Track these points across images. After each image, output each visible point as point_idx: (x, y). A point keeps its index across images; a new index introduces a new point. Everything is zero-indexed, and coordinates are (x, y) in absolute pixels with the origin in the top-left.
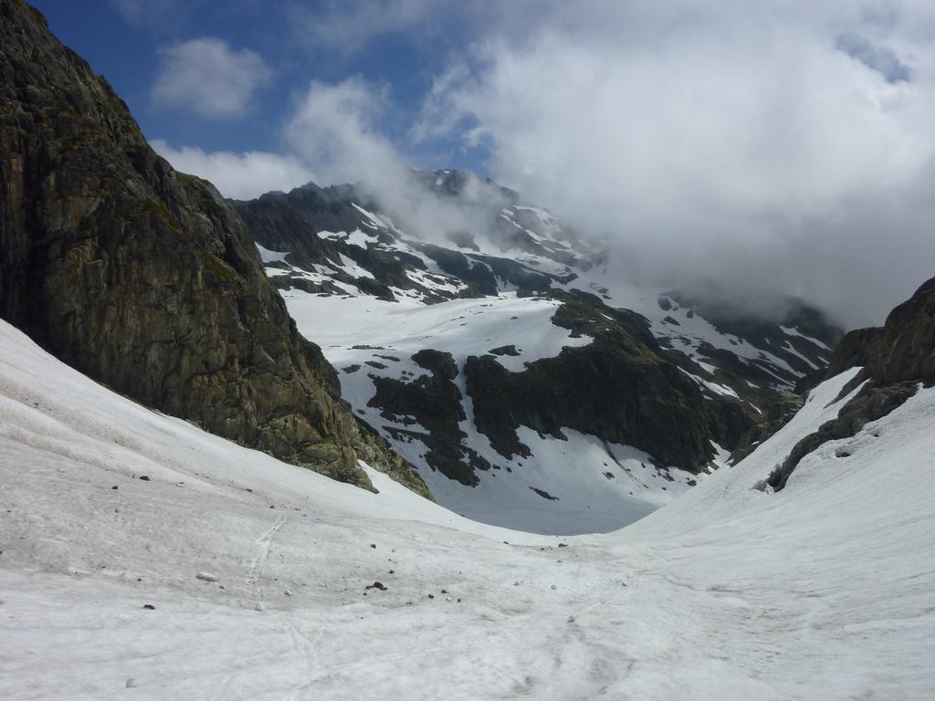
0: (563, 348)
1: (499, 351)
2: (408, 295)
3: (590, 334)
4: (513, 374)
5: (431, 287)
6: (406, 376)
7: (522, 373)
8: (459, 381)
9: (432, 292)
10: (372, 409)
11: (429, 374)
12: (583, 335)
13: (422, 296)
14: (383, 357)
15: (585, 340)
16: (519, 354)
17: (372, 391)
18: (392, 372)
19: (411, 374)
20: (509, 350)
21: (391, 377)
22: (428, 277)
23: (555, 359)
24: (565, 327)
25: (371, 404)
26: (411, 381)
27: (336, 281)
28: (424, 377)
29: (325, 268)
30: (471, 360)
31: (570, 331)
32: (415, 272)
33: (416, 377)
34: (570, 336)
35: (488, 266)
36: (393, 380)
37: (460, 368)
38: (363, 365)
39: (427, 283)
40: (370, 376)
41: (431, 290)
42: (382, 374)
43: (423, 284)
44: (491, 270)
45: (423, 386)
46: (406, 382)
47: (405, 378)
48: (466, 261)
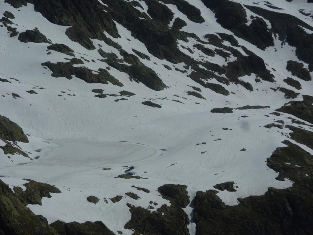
0: (269, 189)
1: (220, 187)
2: (177, 69)
3: (291, 179)
4: (228, 207)
5: (200, 60)
6: (153, 205)
7: (235, 207)
8: (188, 210)
9: (201, 66)
10: (127, 230)
11: (168, 203)
12: (286, 179)
13: (190, 71)
14: (139, 189)
15: (287, 184)
16: (235, 191)
17: (128, 217)
18: (143, 202)
19: (156, 204)
20: (229, 186)
21: (142, 207)
22: (198, 47)
23: (261, 197)
24: (274, 169)
25: (126, 227)
26: (155, 210)
27: (111, 68)
28: (164, 206)
29: (102, 43)
30: (199, 194)
31: (277, 174)
32: (187, 41)
33: (159, 206)
34: (277, 179)
35: (267, 22)
36: (143, 209)
37: (191, 199)
38: (124, 195)
39: (197, 55)
40: (128, 205)
41: (200, 63)
42: (137, 203)
43: (192, 56)
44: (270, 27)
45: (163, 214)
46: (152, 211)
47: (151, 208)
48: (245, 14)
